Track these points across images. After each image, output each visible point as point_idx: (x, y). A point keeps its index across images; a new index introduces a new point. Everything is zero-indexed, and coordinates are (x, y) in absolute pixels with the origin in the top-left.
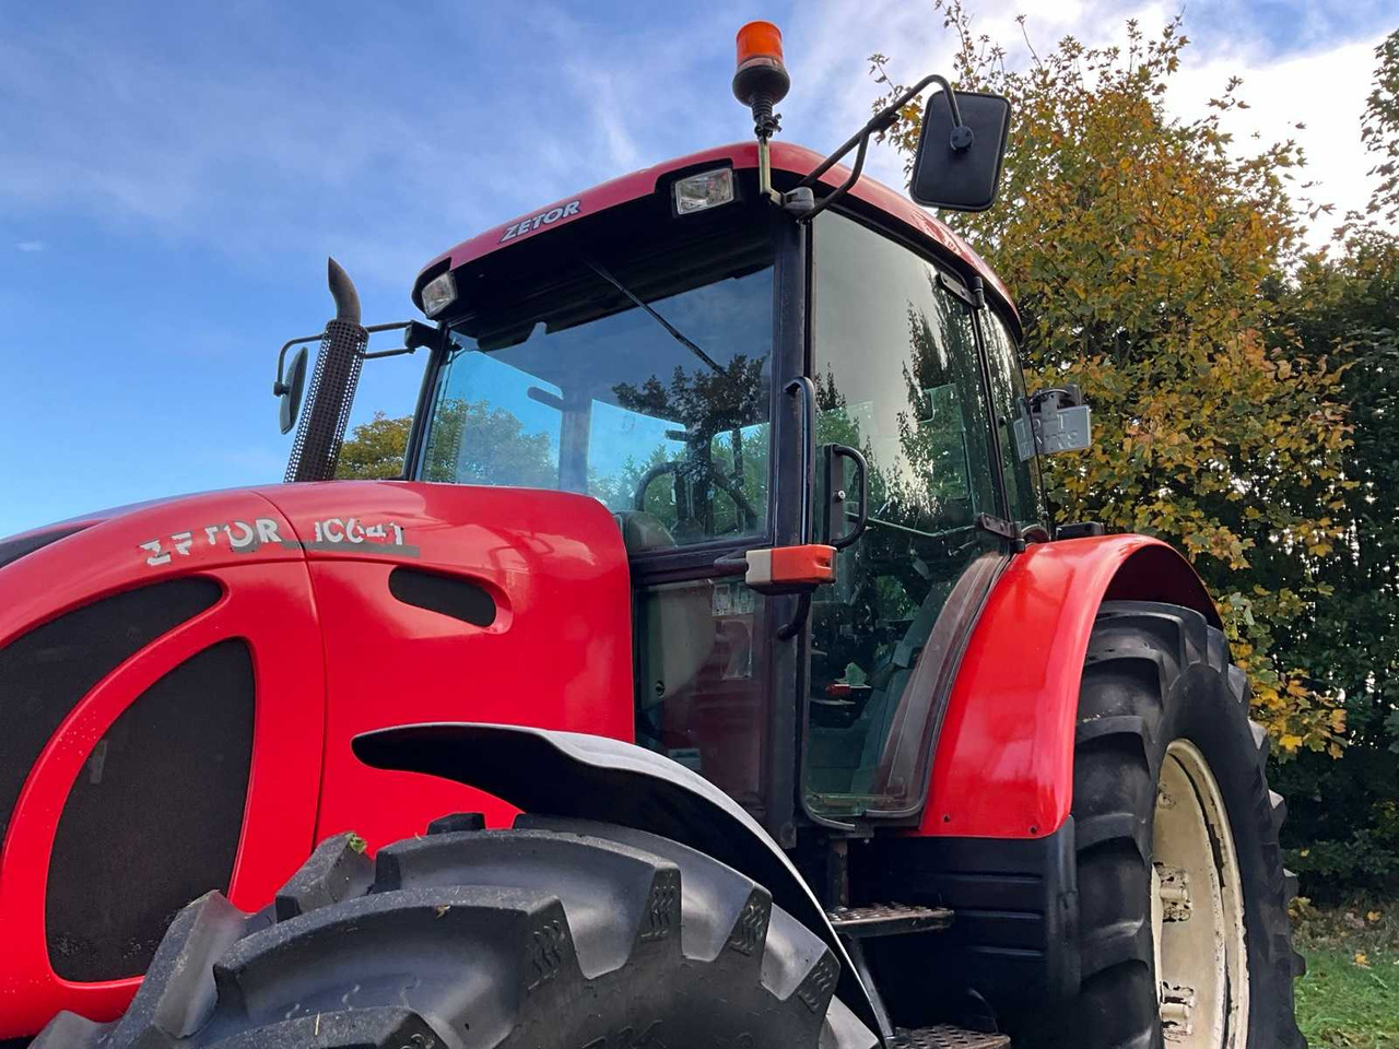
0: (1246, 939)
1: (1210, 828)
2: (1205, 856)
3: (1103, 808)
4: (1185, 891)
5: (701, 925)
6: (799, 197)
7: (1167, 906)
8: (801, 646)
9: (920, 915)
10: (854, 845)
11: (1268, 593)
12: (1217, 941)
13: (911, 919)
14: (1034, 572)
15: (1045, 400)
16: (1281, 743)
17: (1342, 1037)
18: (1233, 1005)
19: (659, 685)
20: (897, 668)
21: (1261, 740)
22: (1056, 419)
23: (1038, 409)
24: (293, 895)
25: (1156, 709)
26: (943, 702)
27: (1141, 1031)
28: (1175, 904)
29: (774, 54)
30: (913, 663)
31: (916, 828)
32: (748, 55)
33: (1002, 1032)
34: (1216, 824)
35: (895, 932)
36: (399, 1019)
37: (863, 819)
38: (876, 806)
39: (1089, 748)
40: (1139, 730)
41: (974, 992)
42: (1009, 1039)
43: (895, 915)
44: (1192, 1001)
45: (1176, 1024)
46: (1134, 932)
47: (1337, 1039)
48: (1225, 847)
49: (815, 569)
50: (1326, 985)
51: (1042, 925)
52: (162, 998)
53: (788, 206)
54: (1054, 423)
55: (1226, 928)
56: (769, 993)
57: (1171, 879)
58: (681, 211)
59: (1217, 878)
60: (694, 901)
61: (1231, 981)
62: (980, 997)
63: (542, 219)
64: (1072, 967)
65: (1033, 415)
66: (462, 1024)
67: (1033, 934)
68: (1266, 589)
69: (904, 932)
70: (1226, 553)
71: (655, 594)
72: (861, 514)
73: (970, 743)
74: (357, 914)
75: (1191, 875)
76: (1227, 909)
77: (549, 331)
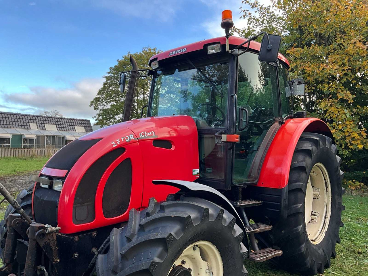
0: (331, 203)
1: (325, 180)
2: (323, 186)
3: (296, 182)
4: (319, 193)
5: (212, 215)
6: (235, 51)
7: (315, 195)
8: (233, 151)
9: (256, 203)
10: (243, 189)
11: (361, 107)
12: (325, 203)
13: (254, 204)
14: (286, 128)
15: (295, 82)
16: (358, 147)
17: (361, 219)
18: (327, 217)
19: (204, 155)
20: (254, 150)
21: (339, 160)
22: (297, 87)
23: (293, 85)
24: (149, 212)
25: (310, 160)
26: (263, 160)
27: (300, 225)
28: (316, 195)
29: (230, 18)
30: (258, 150)
31: (256, 185)
32: (224, 18)
33: (271, 225)
34: (326, 179)
35: (250, 206)
36: (168, 234)
37: (245, 184)
38: (248, 181)
39: (293, 169)
40: (305, 166)
41: (266, 217)
42: (272, 226)
43: (251, 203)
44: (318, 215)
45: (314, 220)
46: (299, 207)
47: (360, 220)
48: (328, 184)
49: (235, 140)
50: (362, 206)
51: (280, 205)
52: (132, 229)
53: (233, 53)
54: (296, 88)
55: (327, 200)
56: (223, 225)
57: (316, 190)
58: (209, 53)
59: (326, 190)
60: (211, 211)
61: (327, 211)
62: (267, 218)
63: (178, 51)
64: (285, 213)
65: (291, 86)
66: (176, 233)
67: (279, 207)
68: (360, 106)
69: (252, 206)
70: (347, 99)
71: (203, 137)
72: (246, 120)
73: (270, 164)
74: (160, 217)
75: (320, 189)
76: (328, 196)
77: (179, 71)
